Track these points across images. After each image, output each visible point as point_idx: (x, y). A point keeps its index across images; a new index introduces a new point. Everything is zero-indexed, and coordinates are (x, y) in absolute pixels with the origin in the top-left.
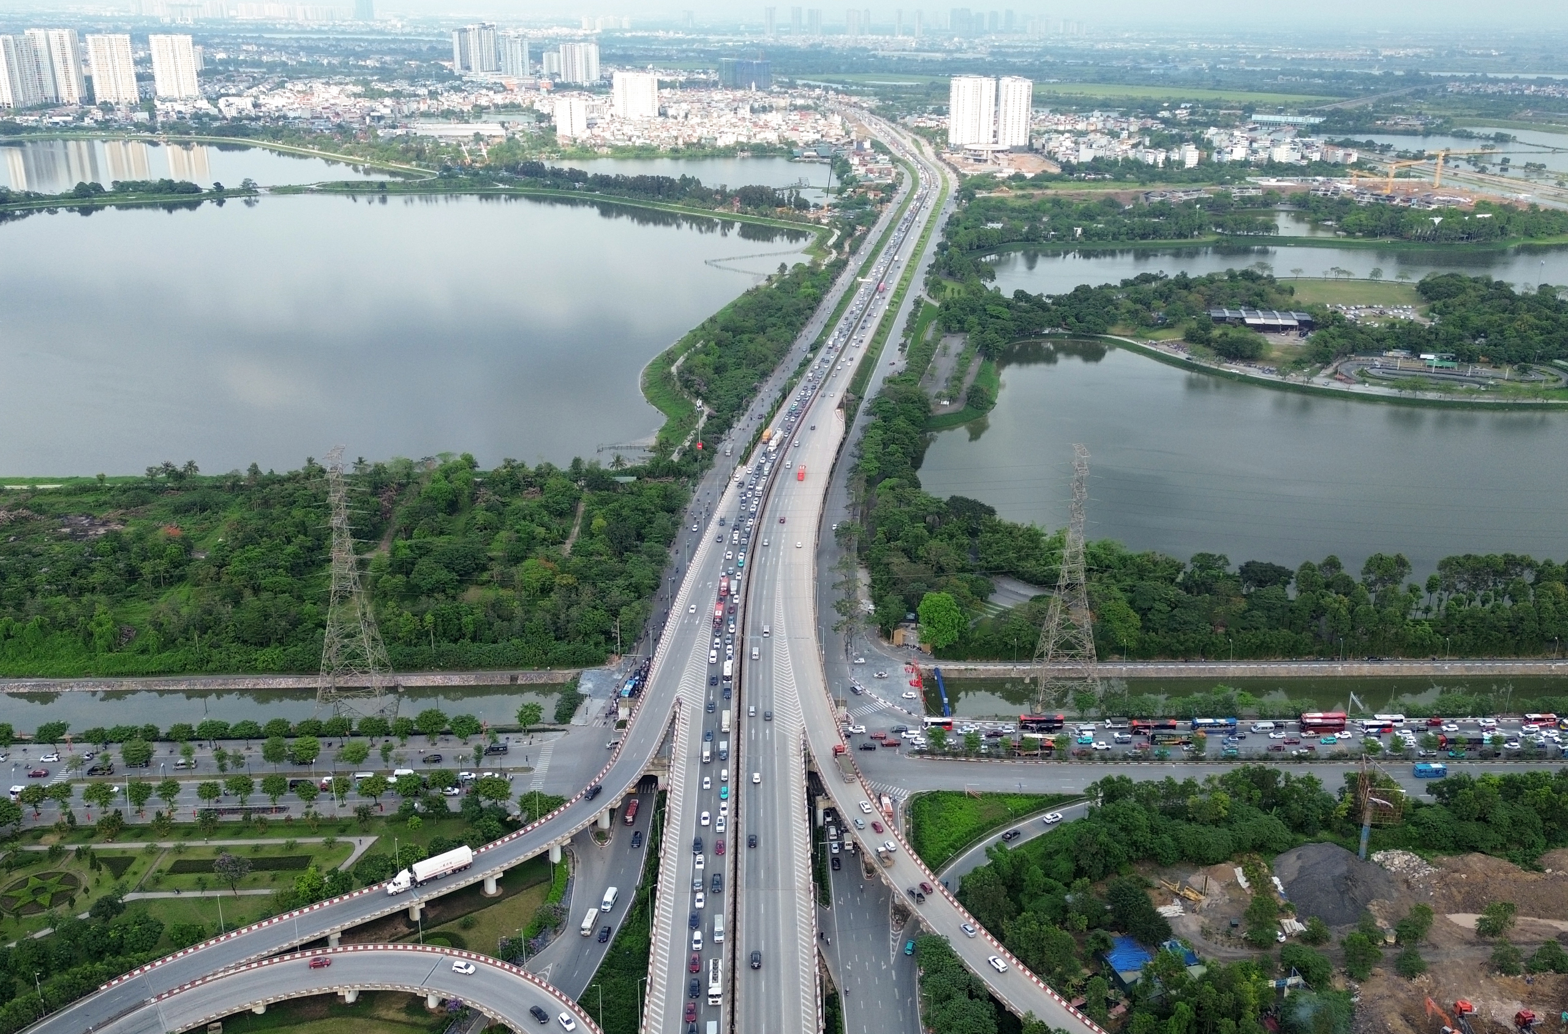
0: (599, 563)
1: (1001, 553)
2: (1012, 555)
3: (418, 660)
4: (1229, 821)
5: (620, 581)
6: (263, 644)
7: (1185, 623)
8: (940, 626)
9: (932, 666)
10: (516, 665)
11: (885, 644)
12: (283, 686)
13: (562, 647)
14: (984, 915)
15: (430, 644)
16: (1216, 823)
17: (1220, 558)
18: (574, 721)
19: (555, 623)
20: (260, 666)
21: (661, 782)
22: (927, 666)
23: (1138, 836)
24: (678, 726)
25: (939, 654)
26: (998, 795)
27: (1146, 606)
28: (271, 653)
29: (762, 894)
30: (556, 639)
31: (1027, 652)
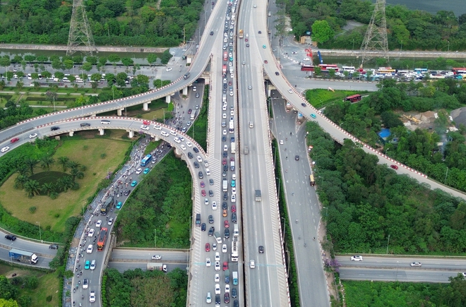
0: (172, 9)
1: (350, 11)
2: (355, 11)
3: (103, 41)
4: (434, 97)
5: (183, 16)
6: (40, 33)
7: (430, 35)
8: (321, 33)
9: (317, 51)
10: (143, 45)
11: (297, 43)
12: (50, 49)
13: (161, 39)
14: (332, 117)
15: (107, 35)
16: (429, 97)
17: (450, 13)
18: (169, 63)
19: (157, 30)
20: (41, 41)
21: (207, 82)
22: (315, 51)
23: (395, 98)
24: (212, 63)
25: (320, 46)
26: (342, 91)
27: (413, 28)
28: (44, 36)
29: (248, 109)
30: (159, 36)
31: (358, 46)
